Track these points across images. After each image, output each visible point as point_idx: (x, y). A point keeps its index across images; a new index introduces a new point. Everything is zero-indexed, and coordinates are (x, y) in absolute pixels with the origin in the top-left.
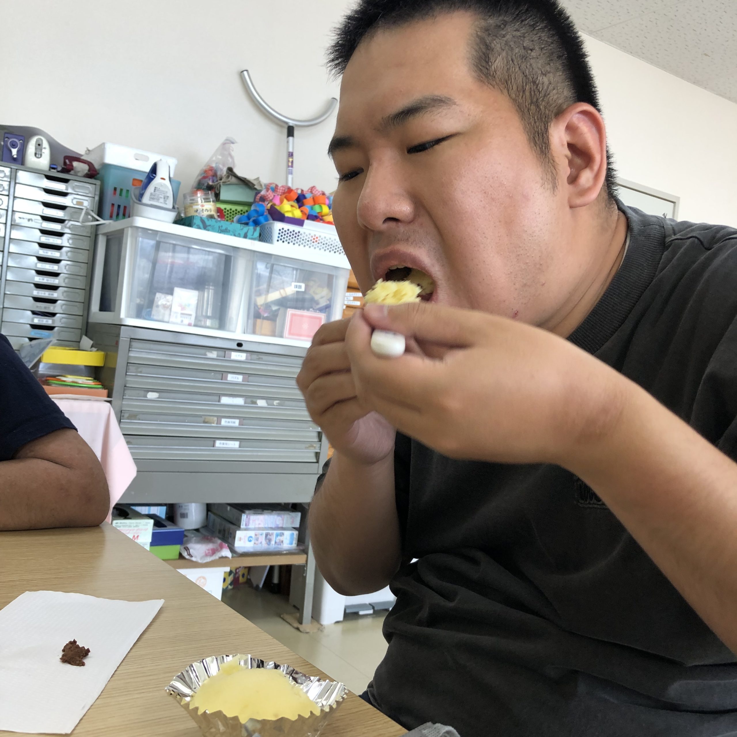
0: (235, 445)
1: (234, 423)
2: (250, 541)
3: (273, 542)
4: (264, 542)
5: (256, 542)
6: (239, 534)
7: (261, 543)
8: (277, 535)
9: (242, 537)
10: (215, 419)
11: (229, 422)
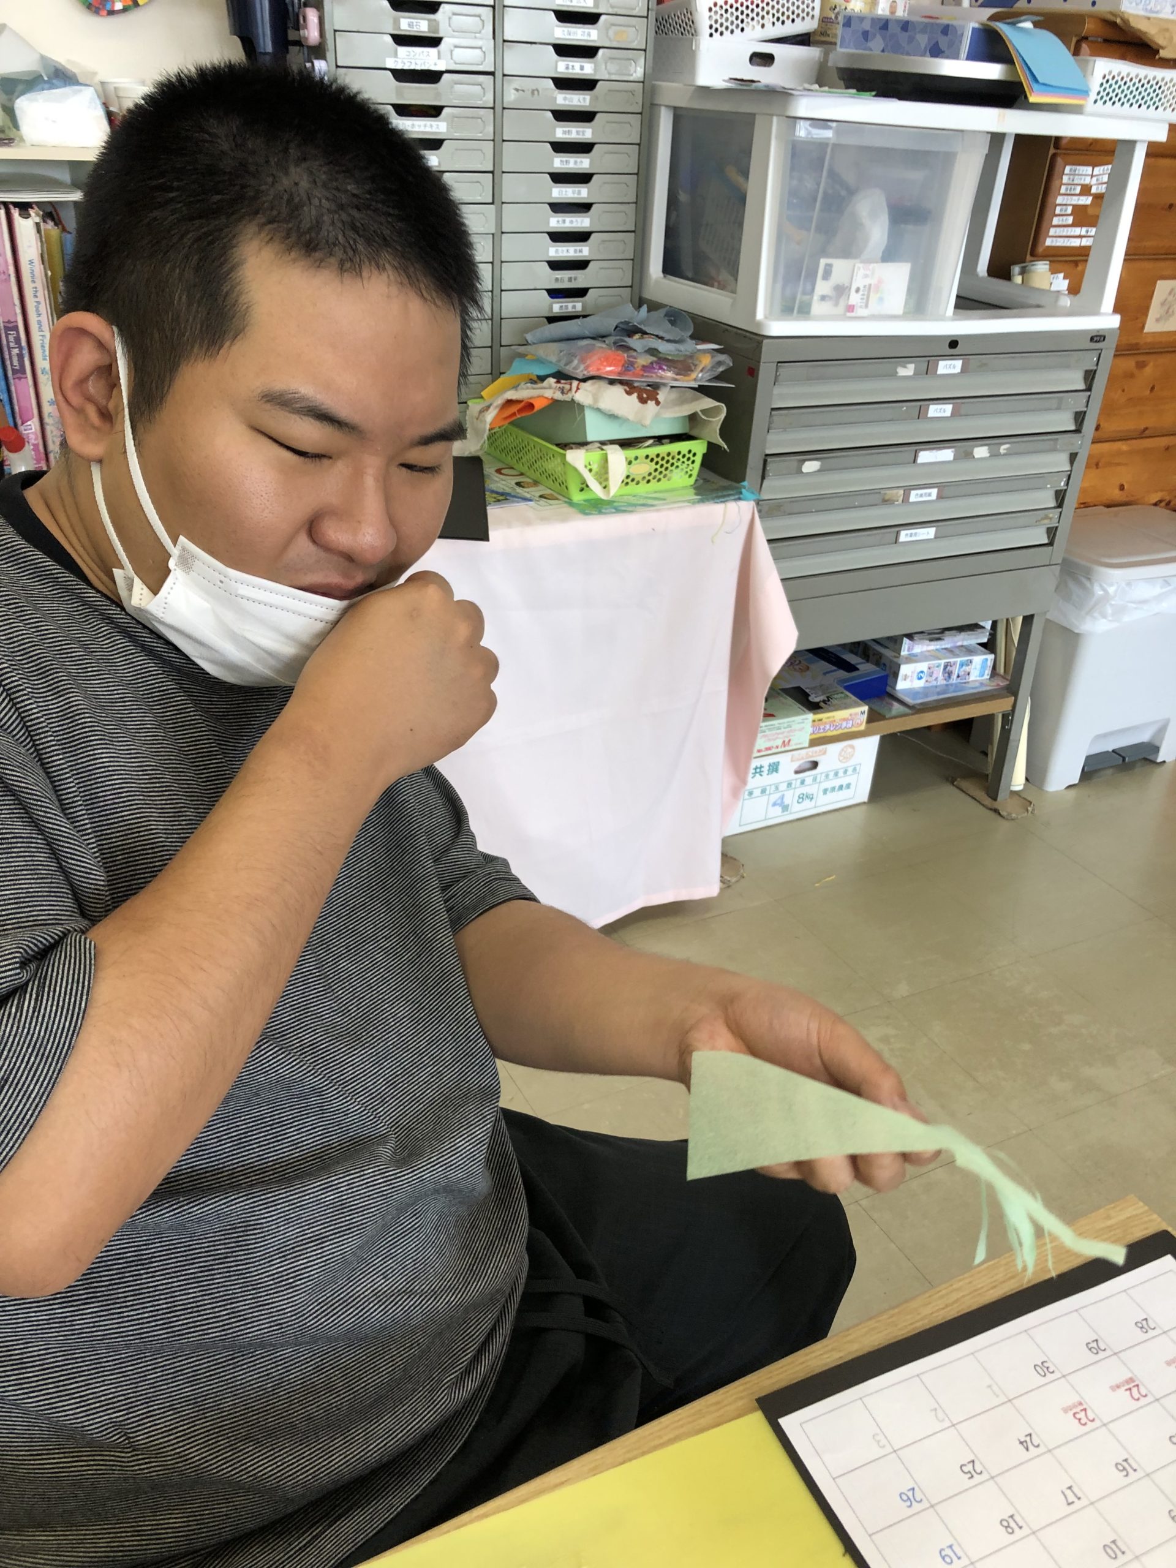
0: (929, 533)
1: (930, 495)
2: (920, 678)
3: (954, 676)
4: (940, 676)
5: (930, 679)
6: (905, 669)
7: (936, 679)
8: (962, 665)
9: (909, 674)
10: (901, 492)
11: (921, 495)
